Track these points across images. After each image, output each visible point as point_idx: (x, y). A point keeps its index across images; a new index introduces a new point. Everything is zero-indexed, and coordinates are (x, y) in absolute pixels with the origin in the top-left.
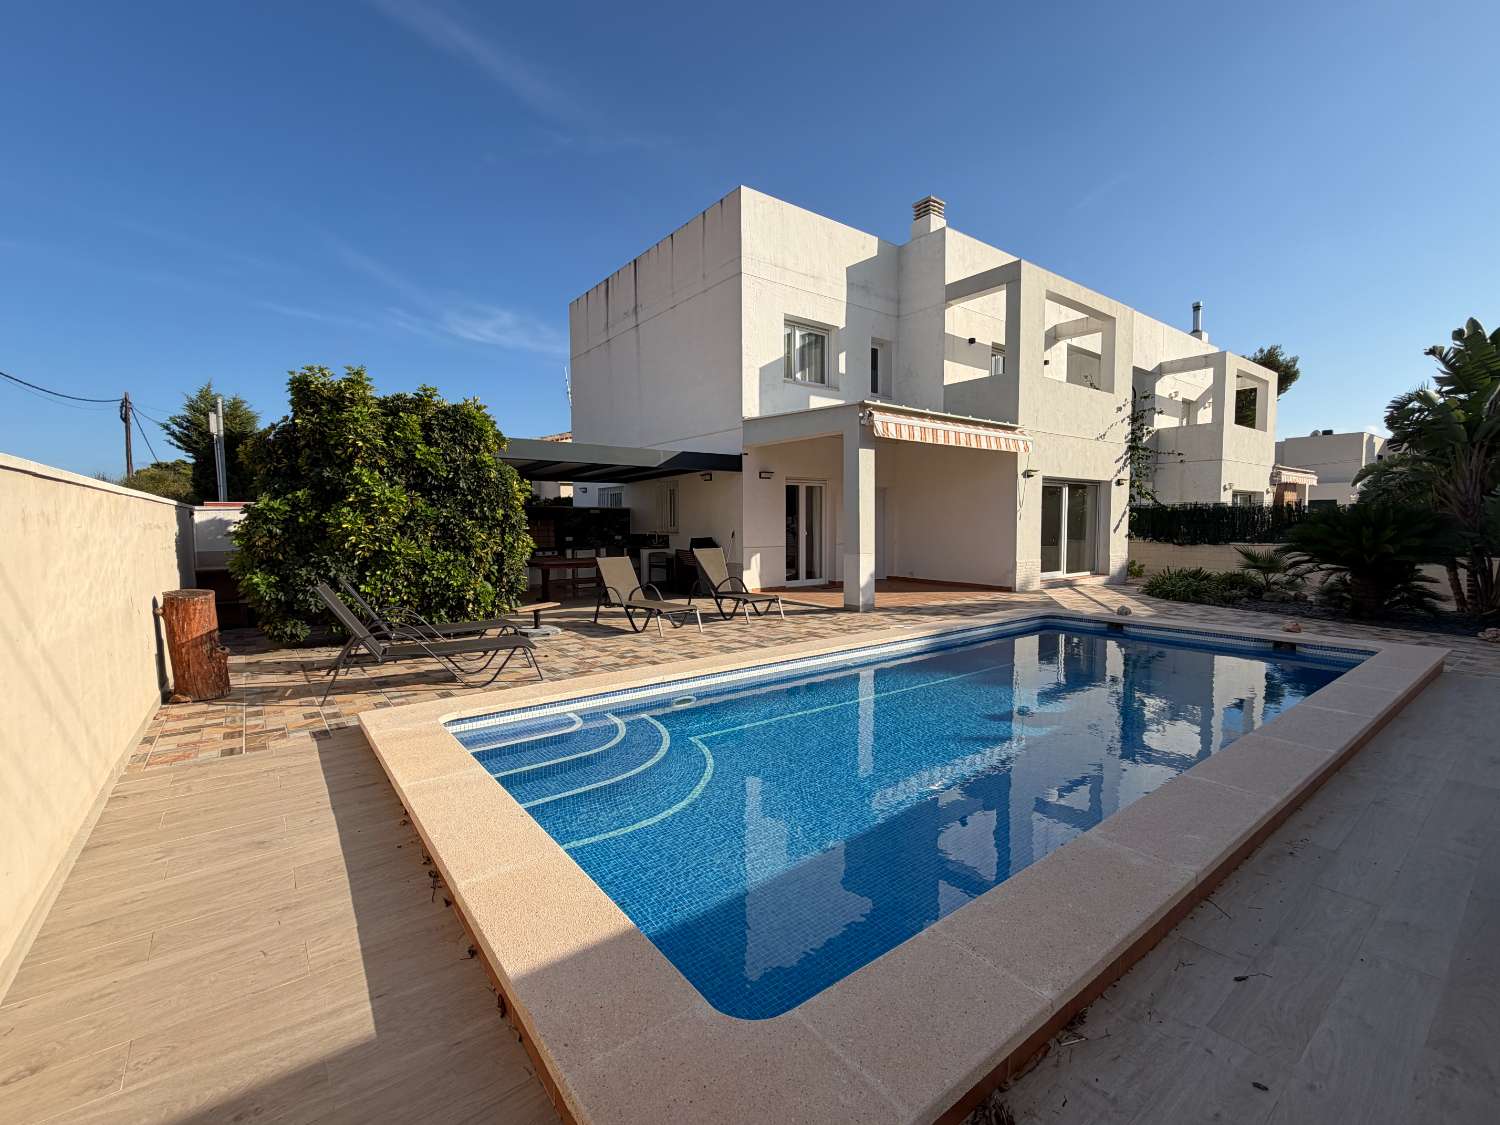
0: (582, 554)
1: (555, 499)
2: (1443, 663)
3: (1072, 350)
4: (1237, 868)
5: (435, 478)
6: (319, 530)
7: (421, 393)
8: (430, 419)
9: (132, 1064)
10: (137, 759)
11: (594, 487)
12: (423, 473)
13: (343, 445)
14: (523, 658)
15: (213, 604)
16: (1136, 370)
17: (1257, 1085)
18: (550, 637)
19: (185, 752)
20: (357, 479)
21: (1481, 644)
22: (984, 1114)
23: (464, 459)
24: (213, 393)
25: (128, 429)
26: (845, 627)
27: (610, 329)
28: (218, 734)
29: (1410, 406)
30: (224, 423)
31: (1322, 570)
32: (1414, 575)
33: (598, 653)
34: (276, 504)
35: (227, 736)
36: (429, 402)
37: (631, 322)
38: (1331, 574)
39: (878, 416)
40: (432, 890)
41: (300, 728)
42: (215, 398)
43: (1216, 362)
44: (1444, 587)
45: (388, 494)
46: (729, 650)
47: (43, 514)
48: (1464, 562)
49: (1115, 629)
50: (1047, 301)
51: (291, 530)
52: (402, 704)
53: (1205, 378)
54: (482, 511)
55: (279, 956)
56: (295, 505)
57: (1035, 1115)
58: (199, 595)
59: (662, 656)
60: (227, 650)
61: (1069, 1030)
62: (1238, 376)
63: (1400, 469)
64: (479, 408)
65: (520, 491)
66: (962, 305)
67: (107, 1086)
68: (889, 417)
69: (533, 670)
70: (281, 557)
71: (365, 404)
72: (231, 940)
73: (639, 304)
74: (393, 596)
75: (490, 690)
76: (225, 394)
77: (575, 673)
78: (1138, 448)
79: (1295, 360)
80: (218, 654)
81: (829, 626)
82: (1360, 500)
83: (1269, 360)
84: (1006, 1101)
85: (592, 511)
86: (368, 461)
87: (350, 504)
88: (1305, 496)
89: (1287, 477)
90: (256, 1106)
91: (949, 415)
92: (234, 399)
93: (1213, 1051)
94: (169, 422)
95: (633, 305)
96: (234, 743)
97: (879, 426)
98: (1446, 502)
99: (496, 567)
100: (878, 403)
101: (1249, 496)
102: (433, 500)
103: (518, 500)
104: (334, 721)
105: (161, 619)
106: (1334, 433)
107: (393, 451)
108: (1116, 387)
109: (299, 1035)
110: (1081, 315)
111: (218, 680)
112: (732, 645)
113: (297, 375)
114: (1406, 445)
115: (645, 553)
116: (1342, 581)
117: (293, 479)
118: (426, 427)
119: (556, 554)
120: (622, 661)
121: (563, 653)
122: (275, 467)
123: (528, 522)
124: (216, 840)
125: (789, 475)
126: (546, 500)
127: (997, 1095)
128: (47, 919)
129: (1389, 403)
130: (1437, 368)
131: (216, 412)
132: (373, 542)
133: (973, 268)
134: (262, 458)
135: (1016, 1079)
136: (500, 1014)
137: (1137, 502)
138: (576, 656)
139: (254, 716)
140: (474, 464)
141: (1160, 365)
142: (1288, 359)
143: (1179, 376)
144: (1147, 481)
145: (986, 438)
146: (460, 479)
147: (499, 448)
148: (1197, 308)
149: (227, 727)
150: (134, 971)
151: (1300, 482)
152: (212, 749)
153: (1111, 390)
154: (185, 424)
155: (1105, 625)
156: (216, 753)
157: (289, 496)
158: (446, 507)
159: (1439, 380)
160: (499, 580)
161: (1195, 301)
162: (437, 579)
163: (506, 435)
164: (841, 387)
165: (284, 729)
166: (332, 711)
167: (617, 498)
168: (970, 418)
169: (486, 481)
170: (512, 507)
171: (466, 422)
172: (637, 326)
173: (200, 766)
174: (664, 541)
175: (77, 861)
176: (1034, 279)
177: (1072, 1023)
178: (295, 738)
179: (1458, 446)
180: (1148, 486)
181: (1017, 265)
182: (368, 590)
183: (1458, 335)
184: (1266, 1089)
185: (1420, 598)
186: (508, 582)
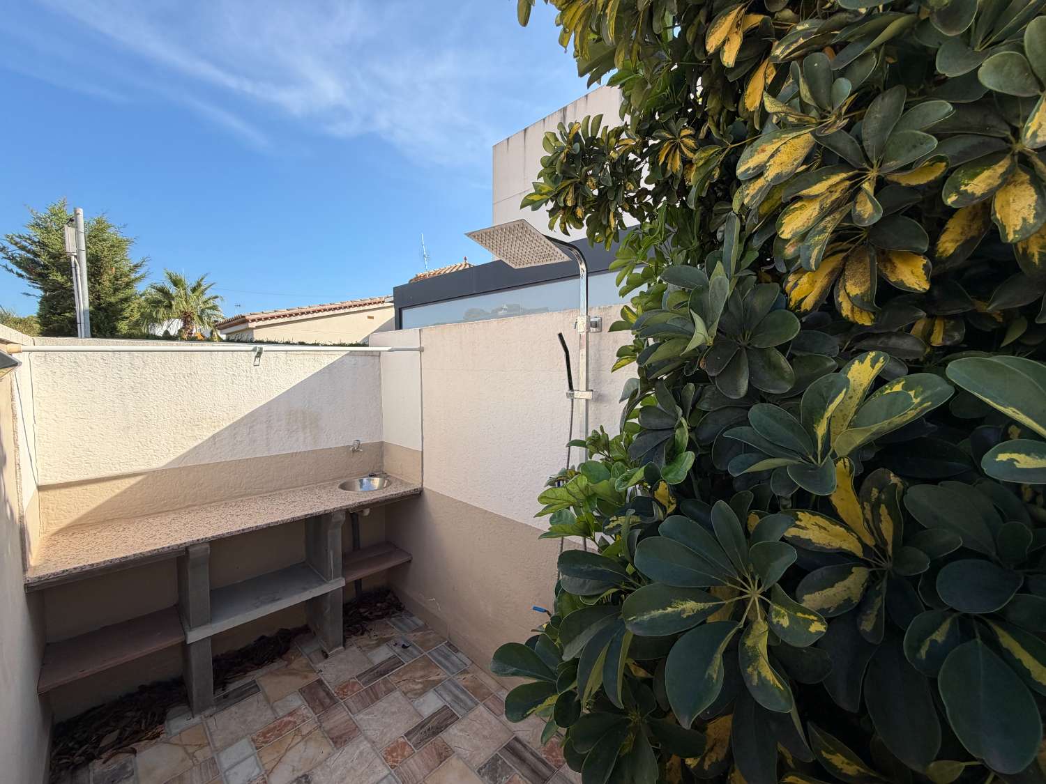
30: (87, 240)
154: (28, 246)
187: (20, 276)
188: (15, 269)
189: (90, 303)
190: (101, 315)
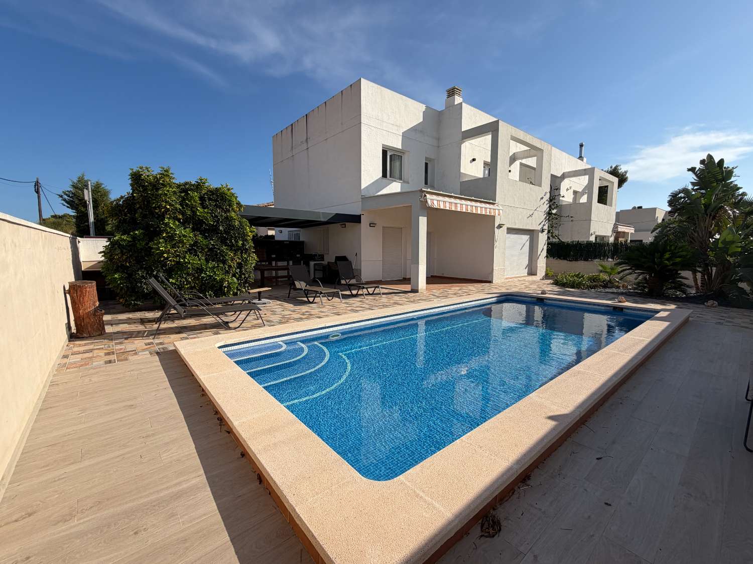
0: (280, 264)
1: (265, 236)
2: (688, 318)
3: (521, 164)
4: (597, 410)
5: (206, 225)
6: (148, 251)
7: (199, 181)
8: (204, 195)
9: (80, 510)
10: (62, 366)
11: (286, 230)
12: (201, 222)
13: (160, 207)
14: (254, 315)
15: (95, 288)
16: (552, 175)
17: (606, 504)
18: (266, 305)
19: (85, 363)
20: (167, 225)
21: (706, 308)
22: (487, 520)
23: (222, 216)
24: (86, 179)
25: (39, 197)
26: (412, 300)
27: (294, 150)
28: (102, 353)
29: (680, 195)
30: (92, 195)
31: (636, 273)
32: (677, 275)
33: (291, 313)
34: (124, 237)
35: (107, 354)
36: (203, 186)
37: (304, 146)
38: (640, 275)
39: (428, 196)
40: (220, 427)
41: (144, 350)
42: (87, 182)
43: (589, 172)
44: (690, 282)
45: (183, 232)
46: (357, 311)
47: (13, 242)
48: (700, 269)
49: (540, 301)
50: (511, 141)
51: (133, 251)
52: (195, 338)
53: (584, 180)
54: (231, 242)
55: (147, 459)
56: (134, 238)
57: (510, 520)
58: (87, 283)
59: (323, 314)
60: (103, 311)
61: (523, 483)
62: (600, 180)
63: (674, 225)
64: (229, 190)
65: (250, 232)
66: (469, 142)
67: (68, 521)
68: (434, 197)
69: (260, 321)
70: (128, 265)
71: (170, 187)
72: (121, 452)
73: (308, 137)
74: (187, 284)
75: (239, 331)
76: (92, 179)
77: (281, 323)
78: (552, 214)
79: (626, 172)
80: (99, 314)
81: (404, 299)
82: (655, 240)
83: (614, 172)
84: (497, 514)
85: (285, 243)
86: (173, 216)
87: (163, 238)
88: (628, 238)
89: (621, 229)
90: (144, 528)
91: (463, 196)
92: (97, 182)
93: (588, 490)
94: (63, 194)
95: (305, 138)
96: (112, 357)
97: (429, 202)
98: (693, 241)
99: (239, 270)
100: (429, 190)
101: (603, 237)
102: (206, 236)
103: (249, 236)
104: (161, 346)
105: (68, 296)
106: (643, 208)
107: (185, 211)
108: (543, 184)
109: (162, 495)
110: (526, 148)
111: (99, 326)
112: (357, 309)
113: (134, 171)
114: (676, 214)
115: (312, 263)
116: (645, 279)
117: (134, 224)
118: (202, 199)
119: (267, 263)
120: (303, 317)
121: (274, 313)
122: (123, 218)
123: (254, 248)
124: (108, 405)
125: (385, 226)
126: (261, 237)
127: (492, 511)
128: (26, 444)
129: (670, 194)
130: (692, 177)
131: (87, 189)
132: (176, 257)
133: (476, 123)
134: (116, 213)
135: (500, 504)
136: (259, 483)
137: (551, 240)
138: (280, 314)
139: (119, 344)
140: (227, 218)
141: (564, 173)
142: (623, 171)
143: (572, 179)
144: (556, 230)
145: (480, 208)
146: (220, 225)
147: (239, 210)
148: (581, 146)
149: (106, 350)
150: (73, 467)
151: (626, 231)
152: (100, 361)
153: (540, 185)
154: (71, 195)
155: (535, 299)
156: (102, 362)
157: (132, 233)
158: (213, 240)
159: (693, 184)
160: (240, 276)
161: (581, 142)
162: (209, 276)
163: (243, 203)
164: (410, 182)
165: (135, 351)
166: (158, 342)
167: (298, 235)
168: (473, 198)
169: (233, 226)
170: (246, 240)
171: (222, 196)
172: (308, 148)
173: (95, 369)
174: (322, 257)
175: (37, 416)
176: (505, 129)
177: (524, 480)
178: (142, 355)
179: (700, 215)
180: (556, 233)
181: (497, 122)
182: (174, 281)
183: (702, 162)
184: (610, 505)
185: (680, 286)
186: (244, 278)
187: (68, 207)
188: (66, 204)
189: (94, 219)
190: (99, 224)
